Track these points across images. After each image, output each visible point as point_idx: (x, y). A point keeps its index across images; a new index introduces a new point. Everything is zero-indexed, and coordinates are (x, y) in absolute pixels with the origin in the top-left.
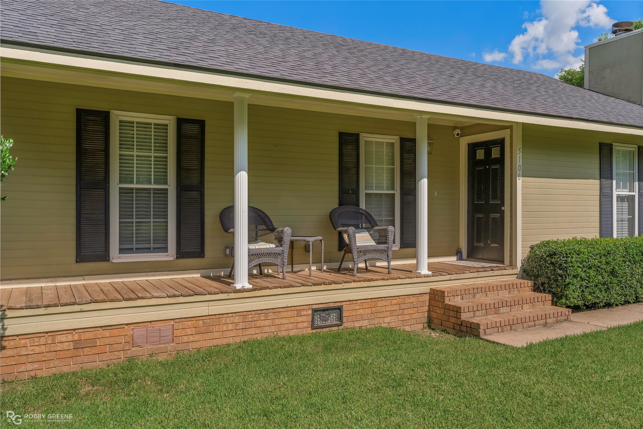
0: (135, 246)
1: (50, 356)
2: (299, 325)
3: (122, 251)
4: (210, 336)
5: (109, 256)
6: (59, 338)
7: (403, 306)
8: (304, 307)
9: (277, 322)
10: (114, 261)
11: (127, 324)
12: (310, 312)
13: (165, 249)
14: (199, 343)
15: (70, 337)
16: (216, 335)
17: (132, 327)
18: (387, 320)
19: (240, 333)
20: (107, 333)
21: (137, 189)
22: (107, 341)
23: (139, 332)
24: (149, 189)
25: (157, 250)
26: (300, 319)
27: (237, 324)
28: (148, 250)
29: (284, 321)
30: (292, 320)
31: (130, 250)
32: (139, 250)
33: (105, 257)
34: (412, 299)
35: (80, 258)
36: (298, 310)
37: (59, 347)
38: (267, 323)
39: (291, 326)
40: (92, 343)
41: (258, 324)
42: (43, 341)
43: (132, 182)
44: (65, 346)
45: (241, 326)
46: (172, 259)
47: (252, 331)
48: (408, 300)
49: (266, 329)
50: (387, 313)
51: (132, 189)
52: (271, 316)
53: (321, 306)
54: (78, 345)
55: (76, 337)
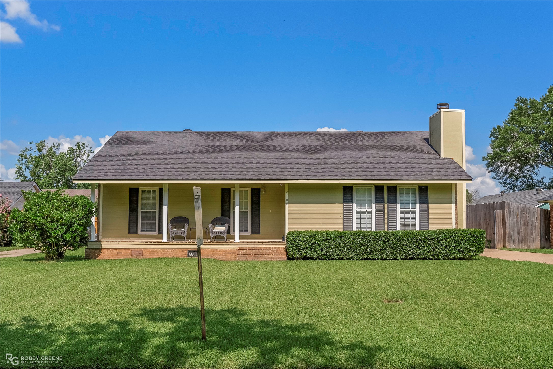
0: (146, 230)
1: (111, 255)
2: (183, 255)
3: (141, 231)
4: (153, 255)
5: (137, 232)
6: (114, 251)
7: (225, 253)
8: (185, 249)
9: (175, 253)
10: (139, 234)
11: (130, 249)
12: (187, 251)
13: (155, 231)
14: (150, 257)
15: (116, 251)
16: (155, 255)
17: (131, 250)
18: (219, 257)
19: (163, 255)
20: (125, 251)
21: (147, 211)
22: (125, 253)
23: (133, 251)
24: (151, 211)
25: (152, 231)
26: (183, 253)
27: (162, 252)
28: (150, 231)
29: (177, 253)
30: (180, 253)
31: (144, 231)
32: (147, 231)
33: (136, 232)
34: (230, 251)
35: (130, 233)
36: (183, 250)
37: (113, 253)
38: (172, 253)
39: (180, 255)
40: (121, 253)
41: (169, 253)
42: (110, 251)
43: (145, 209)
44: (115, 253)
45: (163, 253)
46: (157, 234)
47: (166, 255)
48: (227, 251)
49: (172, 255)
50: (219, 255)
51: (145, 211)
52: (173, 251)
53: (191, 250)
54: (118, 253)
55: (117, 251)
